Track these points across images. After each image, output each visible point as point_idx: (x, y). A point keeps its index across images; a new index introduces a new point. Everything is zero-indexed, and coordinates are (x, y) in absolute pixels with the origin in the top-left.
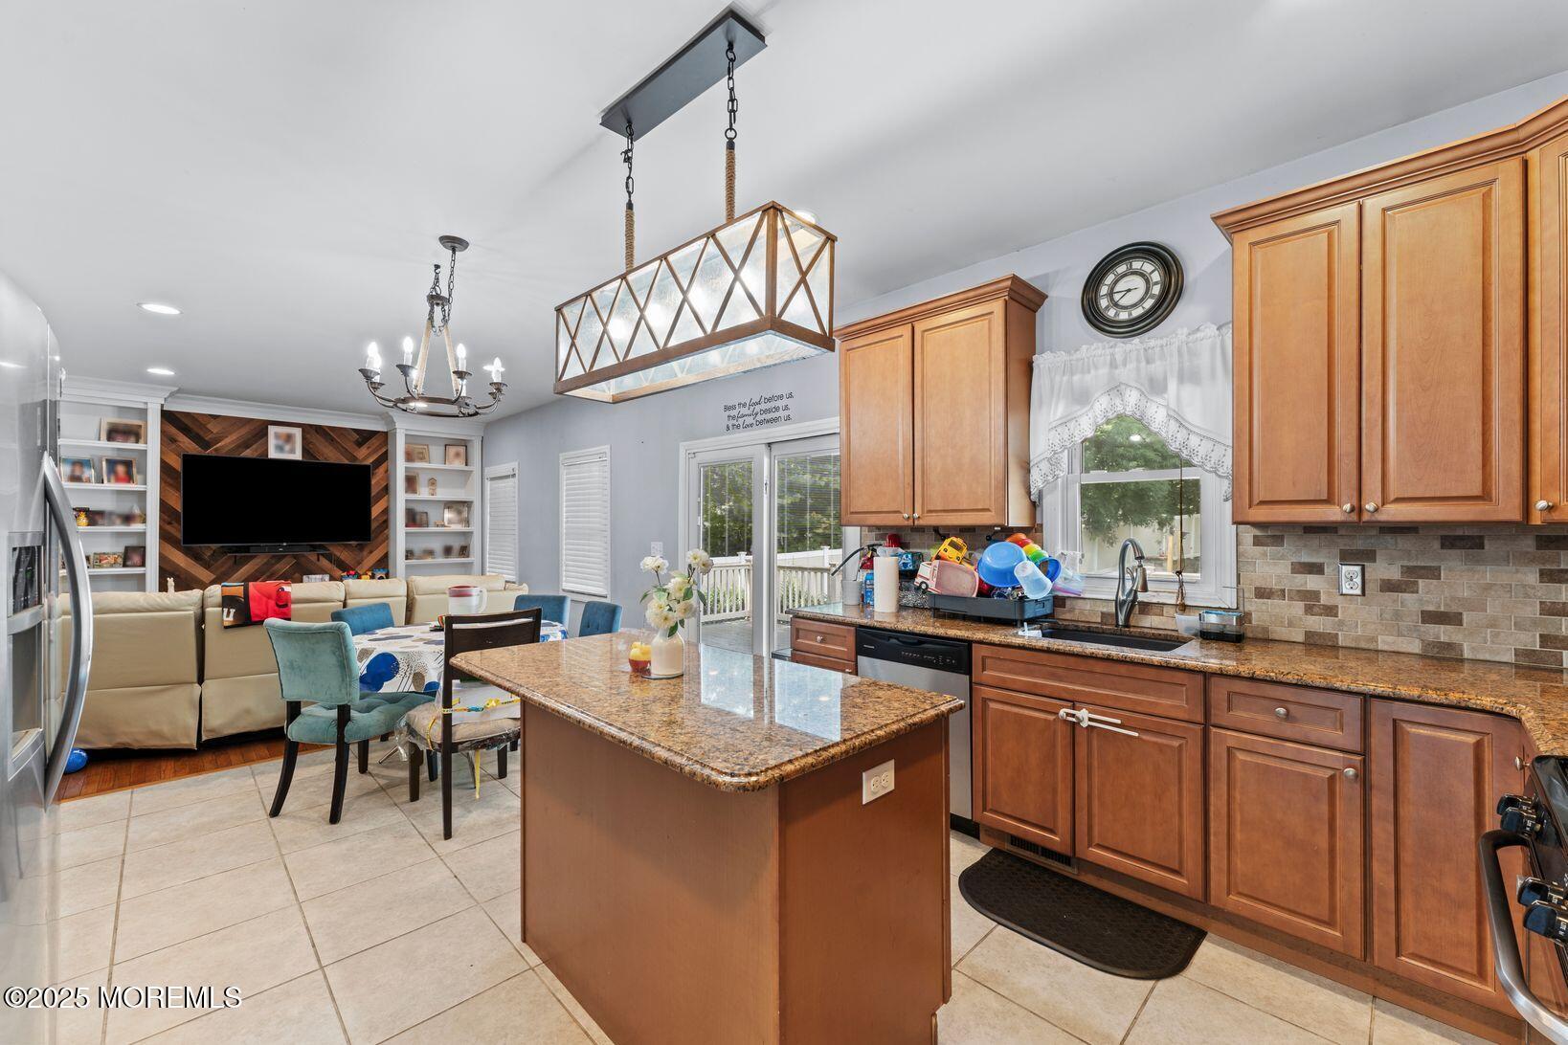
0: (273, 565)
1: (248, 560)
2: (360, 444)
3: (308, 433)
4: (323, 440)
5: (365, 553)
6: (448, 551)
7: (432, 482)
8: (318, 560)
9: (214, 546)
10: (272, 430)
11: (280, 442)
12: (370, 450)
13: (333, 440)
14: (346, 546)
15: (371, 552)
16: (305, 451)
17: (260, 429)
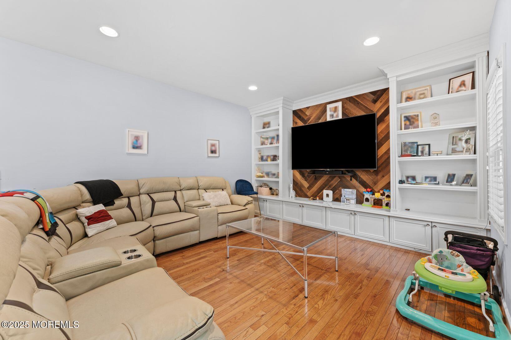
0: (331, 181)
1: (321, 177)
2: (375, 101)
3: (345, 103)
4: (353, 105)
5: (379, 177)
6: (451, 178)
7: (435, 117)
8: (351, 180)
9: (308, 170)
10: (329, 107)
11: (332, 113)
12: (382, 103)
13: (358, 103)
14: (366, 171)
15: (383, 176)
16: (343, 114)
17: (323, 108)
